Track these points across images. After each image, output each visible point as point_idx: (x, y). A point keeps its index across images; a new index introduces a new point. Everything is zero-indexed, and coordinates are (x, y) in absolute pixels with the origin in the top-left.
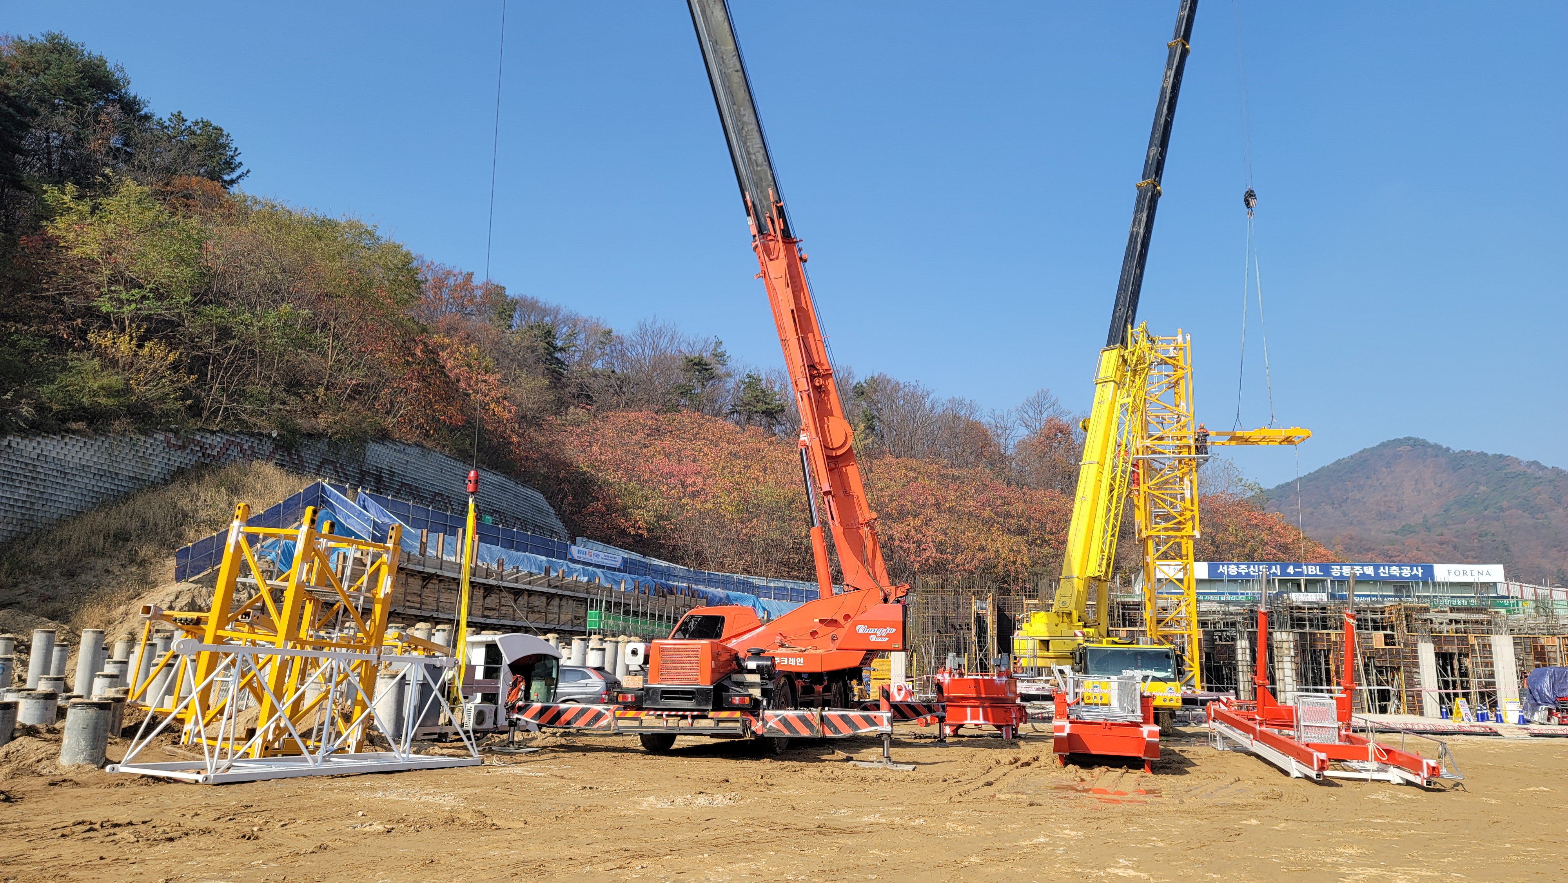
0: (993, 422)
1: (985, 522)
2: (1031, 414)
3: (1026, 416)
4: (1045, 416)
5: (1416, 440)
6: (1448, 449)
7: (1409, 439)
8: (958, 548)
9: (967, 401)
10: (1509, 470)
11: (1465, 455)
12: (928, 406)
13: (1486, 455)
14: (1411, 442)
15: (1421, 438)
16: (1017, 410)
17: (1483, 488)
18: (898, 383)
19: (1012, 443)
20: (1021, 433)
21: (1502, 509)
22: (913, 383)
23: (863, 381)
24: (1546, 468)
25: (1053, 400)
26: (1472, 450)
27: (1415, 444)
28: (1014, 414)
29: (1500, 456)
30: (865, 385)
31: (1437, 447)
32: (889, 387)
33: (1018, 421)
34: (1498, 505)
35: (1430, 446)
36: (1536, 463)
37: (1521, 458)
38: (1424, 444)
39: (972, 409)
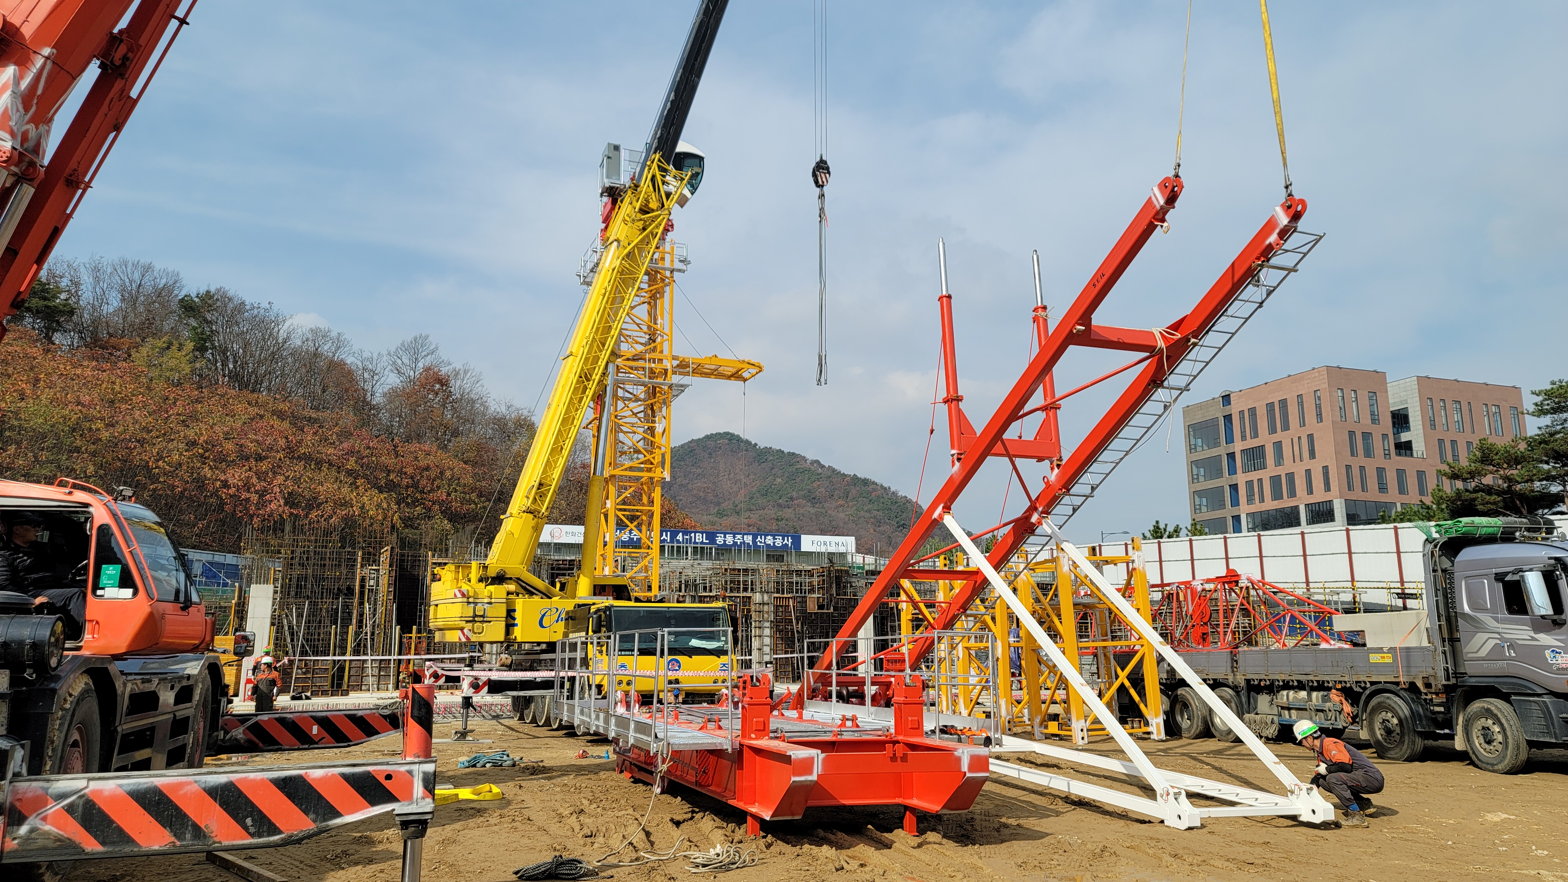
0: (360, 364)
1: (349, 473)
2: (406, 361)
3: (399, 361)
4: (420, 365)
5: (732, 435)
6: (756, 444)
7: (727, 433)
8: (313, 503)
9: (334, 334)
10: (798, 466)
11: (768, 451)
12: (282, 335)
13: (783, 452)
14: (729, 436)
15: (736, 434)
16: (389, 354)
17: (779, 480)
18: (243, 303)
19: (380, 390)
20: (390, 381)
21: (792, 499)
22: (265, 305)
23: (193, 295)
24: (823, 466)
25: (431, 348)
26: (773, 447)
27: (731, 439)
28: (385, 358)
29: (793, 454)
30: (196, 300)
31: (748, 442)
32: (231, 305)
33: (390, 367)
34: (789, 495)
35: (742, 441)
36: (817, 462)
37: (807, 457)
38: (738, 439)
39: (339, 343)
